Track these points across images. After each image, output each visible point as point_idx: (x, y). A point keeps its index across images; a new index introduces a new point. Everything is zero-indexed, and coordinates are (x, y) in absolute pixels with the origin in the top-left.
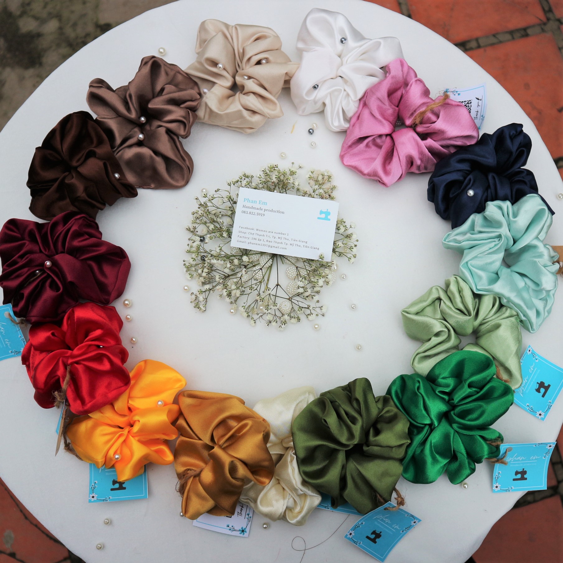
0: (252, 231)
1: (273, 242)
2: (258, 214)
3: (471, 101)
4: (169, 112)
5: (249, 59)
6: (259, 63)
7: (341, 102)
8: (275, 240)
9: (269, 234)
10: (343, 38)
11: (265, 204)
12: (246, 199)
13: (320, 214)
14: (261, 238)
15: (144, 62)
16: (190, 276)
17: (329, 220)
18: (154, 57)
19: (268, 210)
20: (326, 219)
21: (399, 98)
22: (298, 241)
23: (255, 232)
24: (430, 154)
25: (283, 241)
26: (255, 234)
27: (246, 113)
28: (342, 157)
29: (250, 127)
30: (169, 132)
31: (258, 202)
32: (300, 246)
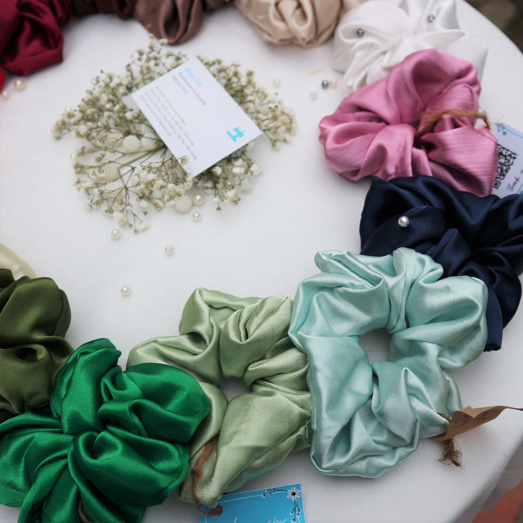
0: (161, 98)
1: (167, 121)
3: (516, 156)
8: (171, 121)
9: (172, 112)
10: (433, 16)
11: (198, 85)
12: (188, 69)
13: (234, 130)
14: (162, 109)
17: (235, 141)
19: (194, 92)
20: (234, 138)
22: (188, 137)
23: (163, 100)
25: (176, 127)
26: (161, 102)
31: (195, 79)
32: (184, 143)
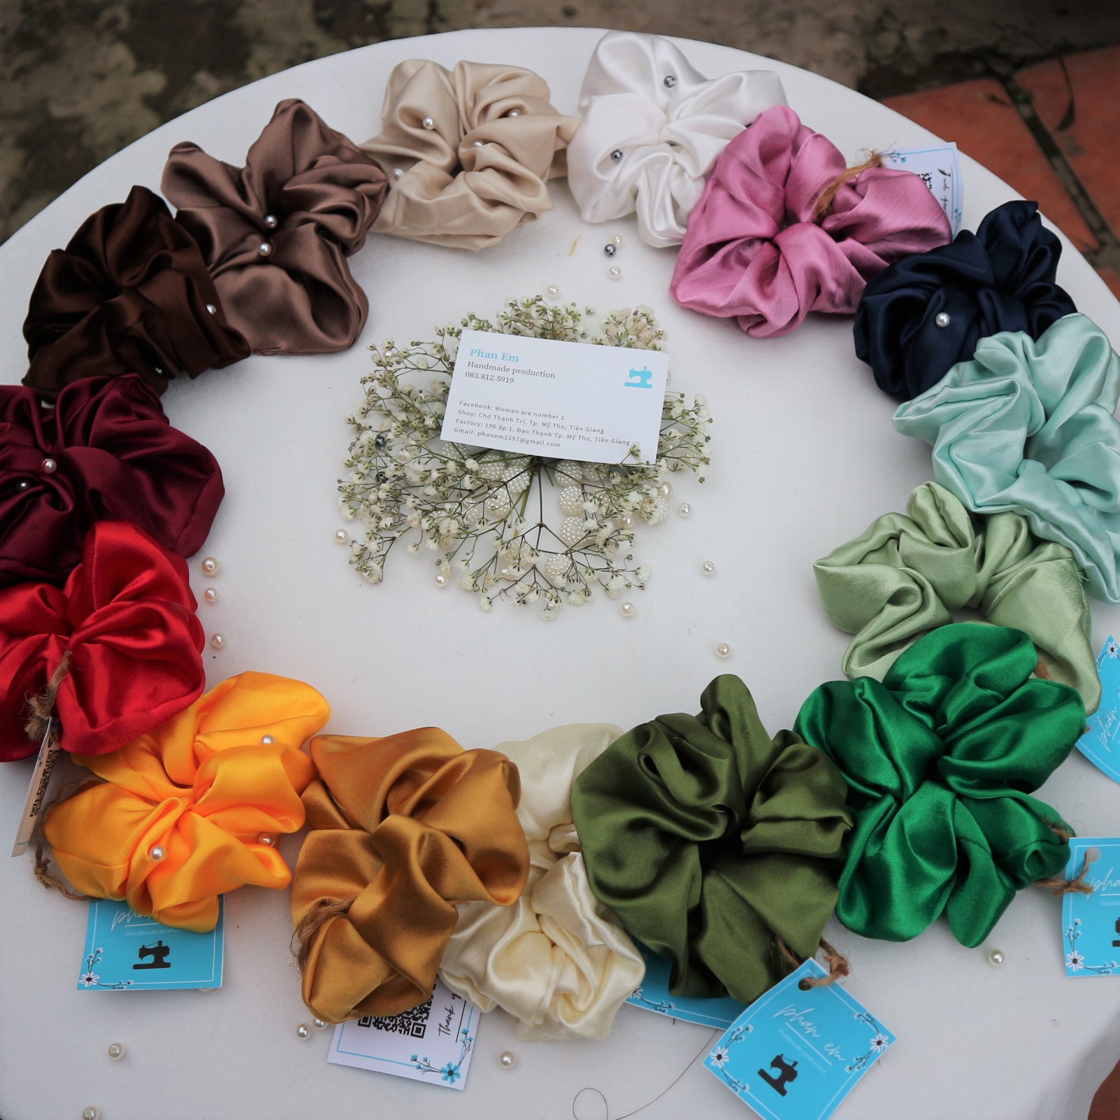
0: (487, 412)
1: (531, 432)
2: (499, 379)
3: (930, 176)
4: (322, 196)
5: (486, 110)
6: (505, 115)
7: (668, 183)
8: (535, 428)
9: (521, 417)
10: (669, 77)
11: (514, 360)
12: (474, 351)
13: (631, 376)
14: (506, 424)
15: (281, 110)
16: (352, 511)
18: (299, 101)
19: (520, 372)
20: (643, 384)
21: (785, 173)
22: (584, 429)
23: (492, 412)
24: (853, 269)
25: (552, 430)
26: (492, 417)
27: (480, 205)
28: (673, 289)
29: (487, 233)
30: (323, 231)
31: (500, 357)
32: (588, 439)
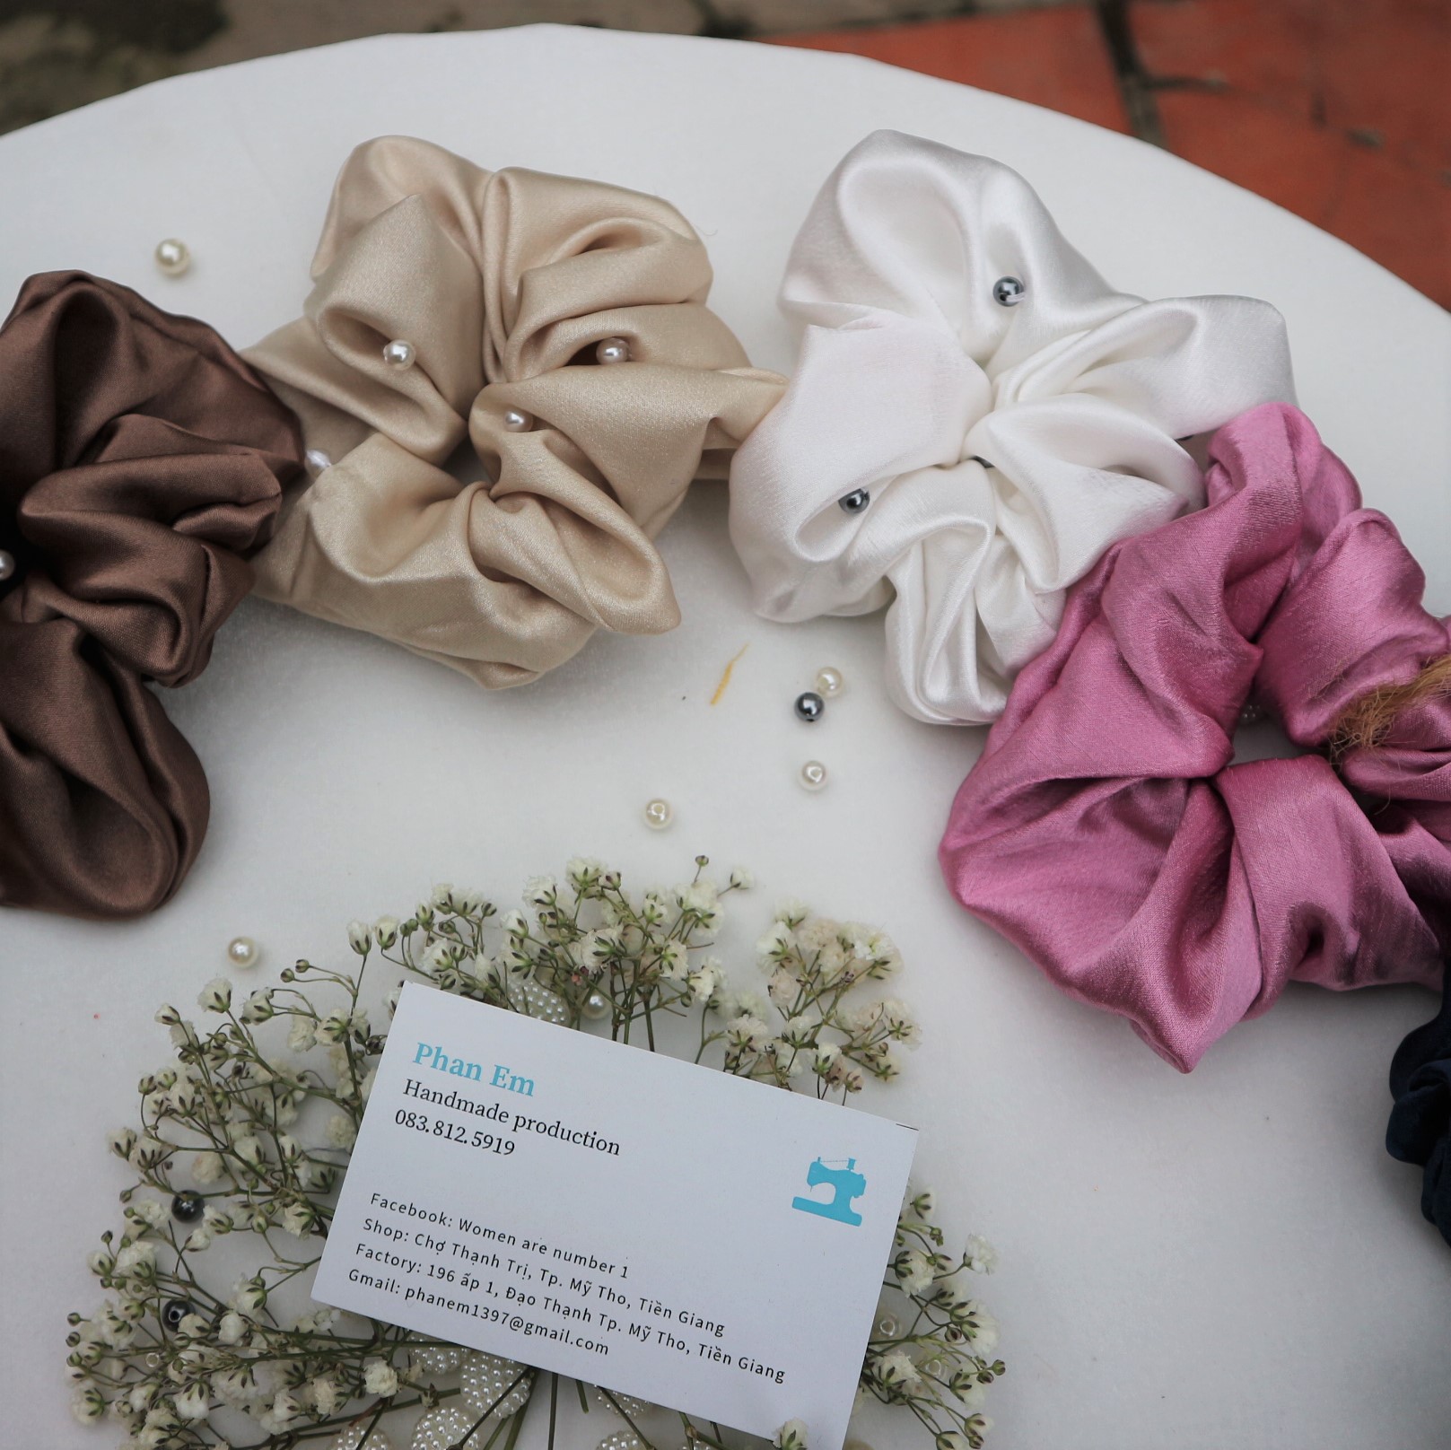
0: (437, 1232)
1: (541, 1302)
2: (482, 1140)
4: (109, 550)
5: (542, 334)
6: (587, 355)
7: (974, 592)
8: (553, 1293)
9: (522, 1256)
10: (1009, 281)
11: (521, 1091)
12: (425, 1051)
13: (812, 1181)
14: (481, 1272)
15: (33, 297)
16: (93, 1407)
17: (856, 1220)
18: (79, 278)
19: (534, 1126)
20: (840, 1212)
21: (1270, 600)
22: (675, 1315)
23: (450, 1234)
24: (1414, 907)
25: (595, 1303)
26: (449, 1248)
27: (489, 595)
28: (952, 862)
29: (508, 661)
30: (91, 648)
31: (488, 1074)
32: (681, 1346)
